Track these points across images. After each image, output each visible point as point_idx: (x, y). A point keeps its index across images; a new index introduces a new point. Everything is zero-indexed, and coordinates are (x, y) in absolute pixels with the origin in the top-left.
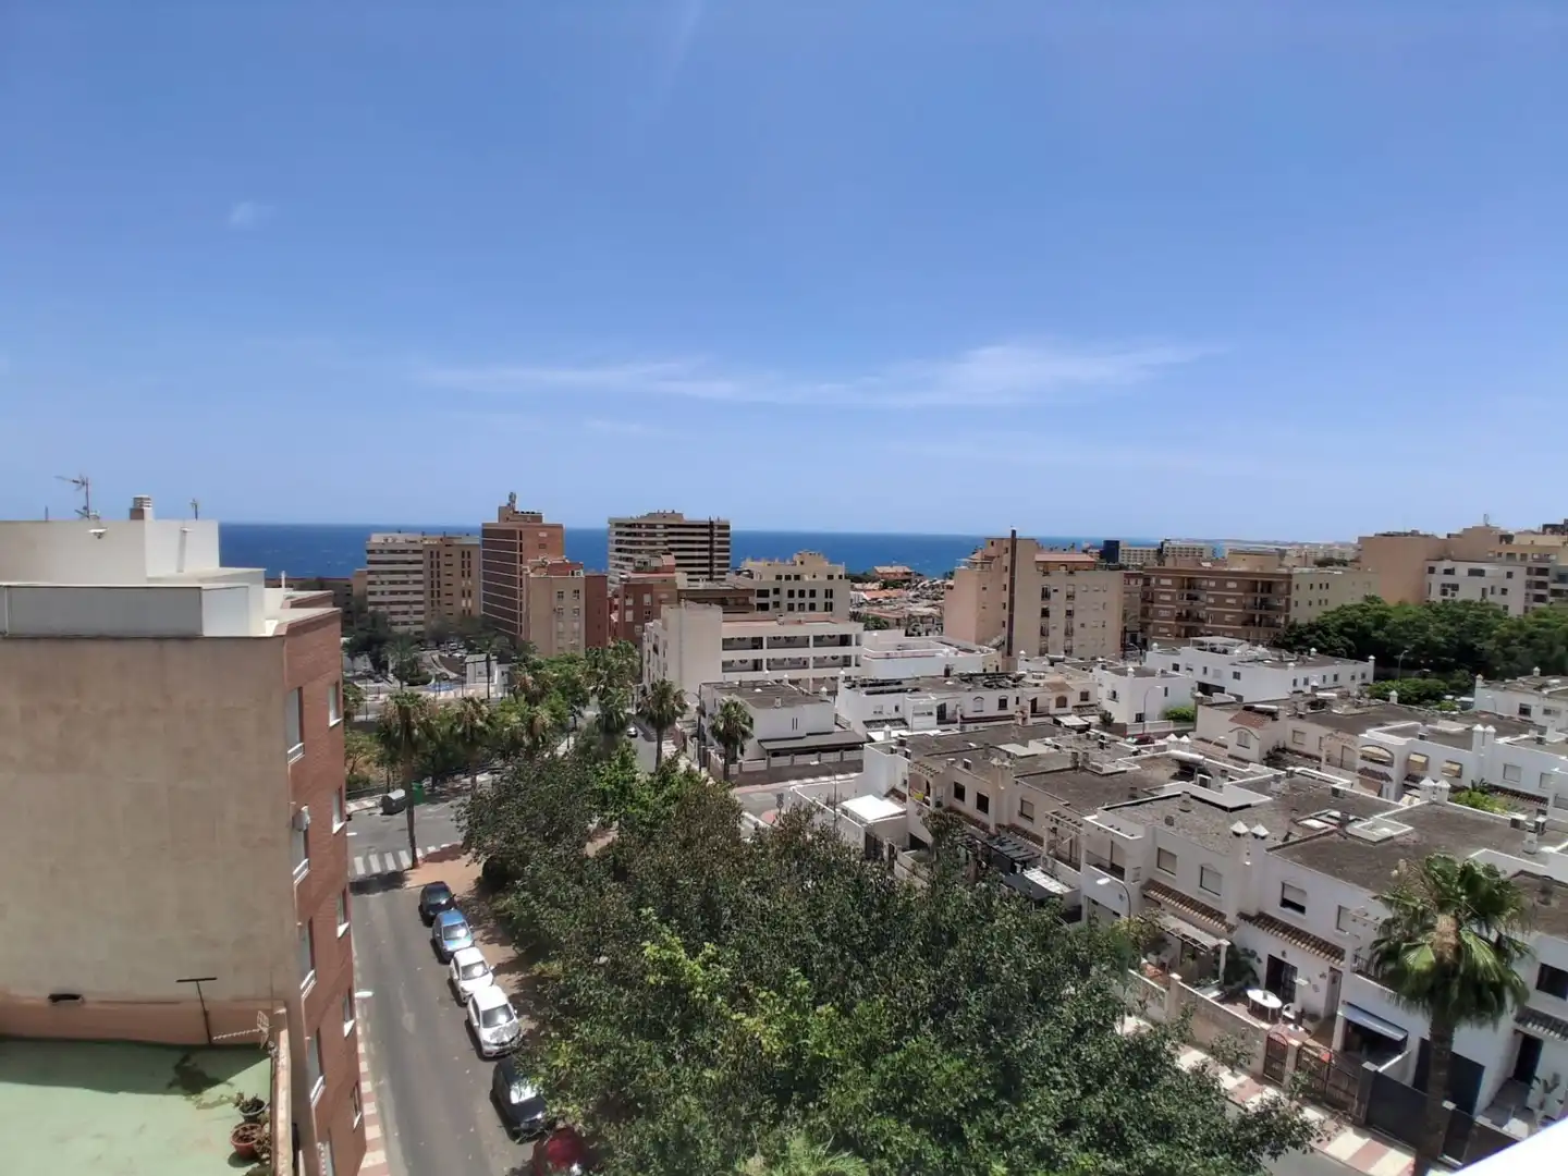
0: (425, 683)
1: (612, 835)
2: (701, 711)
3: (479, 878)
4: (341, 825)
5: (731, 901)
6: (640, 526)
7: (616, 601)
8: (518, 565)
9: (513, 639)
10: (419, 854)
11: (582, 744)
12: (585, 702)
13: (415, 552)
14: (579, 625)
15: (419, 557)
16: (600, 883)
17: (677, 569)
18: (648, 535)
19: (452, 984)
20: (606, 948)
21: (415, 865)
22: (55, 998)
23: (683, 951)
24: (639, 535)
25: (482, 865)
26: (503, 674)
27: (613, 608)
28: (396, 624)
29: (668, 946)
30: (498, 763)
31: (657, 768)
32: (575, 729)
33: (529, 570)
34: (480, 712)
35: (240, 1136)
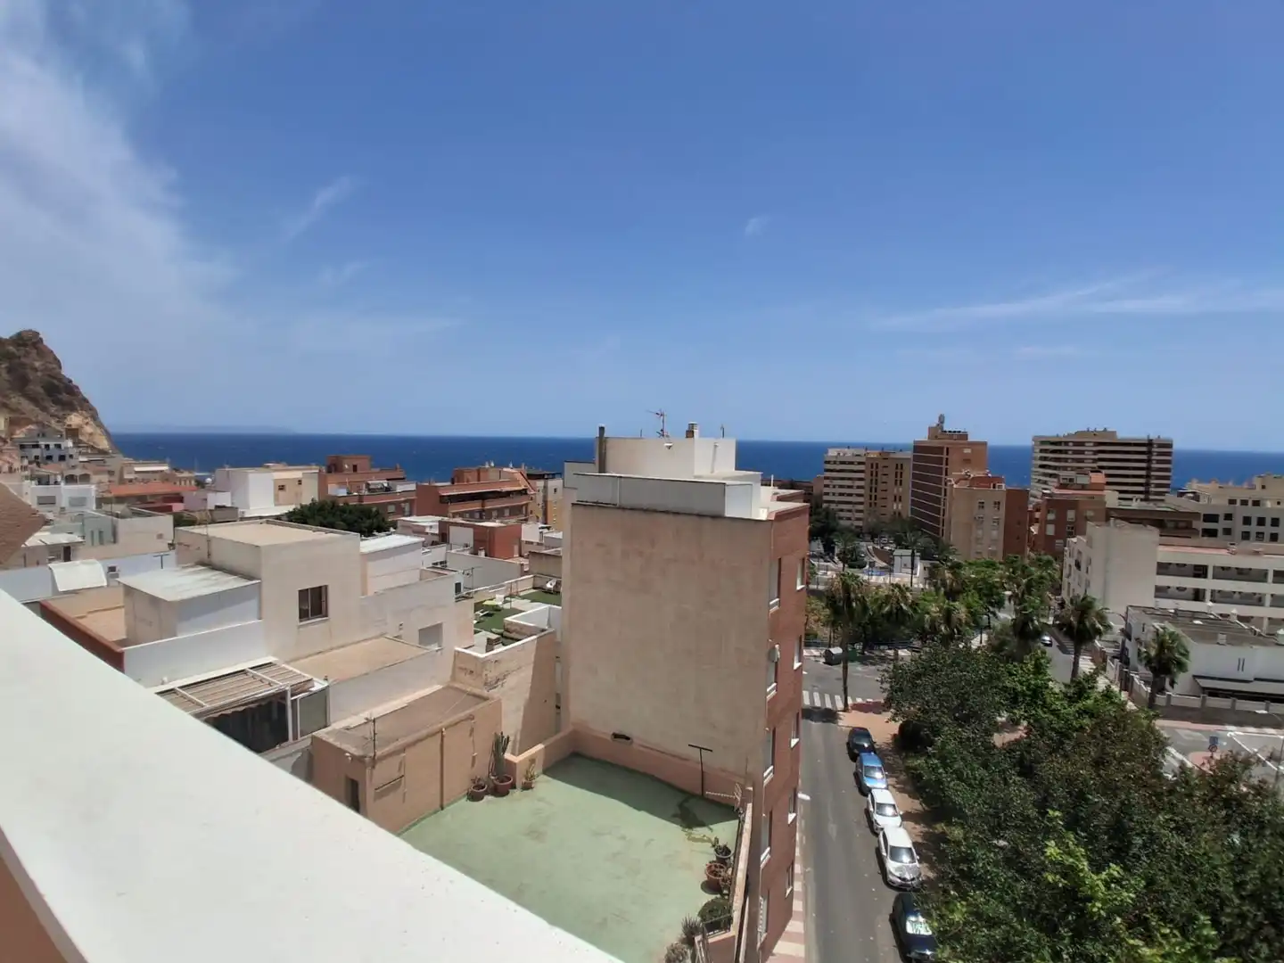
0: (861, 567)
1: (1020, 733)
2: (1127, 633)
3: (895, 735)
4: (800, 664)
5: (1144, 832)
6: (1066, 443)
7: (1037, 515)
8: (944, 476)
9: (937, 541)
10: (850, 702)
11: (996, 643)
12: (1000, 604)
13: (860, 463)
14: (997, 534)
15: (862, 467)
16: (1004, 773)
17: (1107, 487)
18: (1075, 452)
19: (867, 812)
20: (1008, 834)
21: (846, 709)
22: (616, 736)
23: (1086, 863)
24: (1066, 452)
25: (898, 724)
26: (925, 568)
27: (1033, 521)
28: (841, 518)
29: (1070, 854)
30: (917, 644)
31: (1072, 681)
32: (989, 627)
33: (953, 482)
34: (905, 598)
35: (712, 870)
